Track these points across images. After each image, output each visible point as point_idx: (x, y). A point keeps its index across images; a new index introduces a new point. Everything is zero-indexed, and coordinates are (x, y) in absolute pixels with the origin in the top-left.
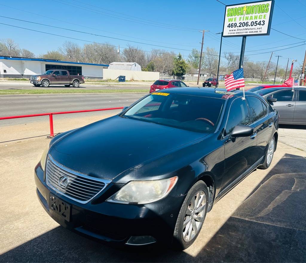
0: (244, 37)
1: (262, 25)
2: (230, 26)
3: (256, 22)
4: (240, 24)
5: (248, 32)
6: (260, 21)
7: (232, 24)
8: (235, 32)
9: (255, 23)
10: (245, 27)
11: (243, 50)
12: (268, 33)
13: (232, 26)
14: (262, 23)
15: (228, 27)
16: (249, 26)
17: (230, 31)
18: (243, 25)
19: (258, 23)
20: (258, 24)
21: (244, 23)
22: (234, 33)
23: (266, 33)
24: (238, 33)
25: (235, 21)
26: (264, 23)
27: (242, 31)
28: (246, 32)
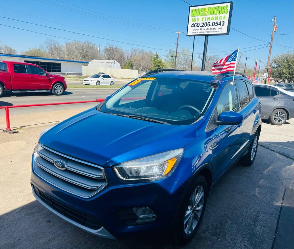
0: (207, 36)
1: (222, 25)
2: (194, 25)
3: (216, 22)
4: (203, 24)
5: (210, 32)
6: (221, 22)
7: (196, 24)
8: (198, 31)
9: (216, 24)
10: (207, 27)
11: (206, 49)
12: (228, 33)
13: (195, 26)
14: (222, 23)
15: (192, 26)
16: (211, 26)
17: (194, 30)
18: (206, 25)
19: (218, 23)
20: (219, 25)
21: (206, 24)
22: (197, 33)
23: (226, 33)
24: (201, 32)
25: (198, 21)
26: (223, 23)
27: (204, 31)
28: (208, 32)
